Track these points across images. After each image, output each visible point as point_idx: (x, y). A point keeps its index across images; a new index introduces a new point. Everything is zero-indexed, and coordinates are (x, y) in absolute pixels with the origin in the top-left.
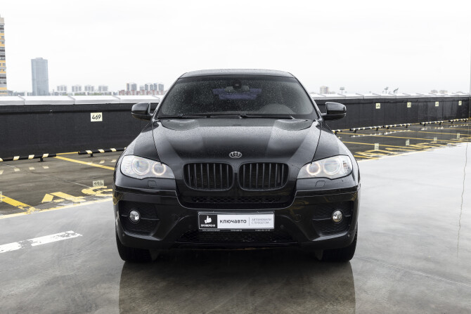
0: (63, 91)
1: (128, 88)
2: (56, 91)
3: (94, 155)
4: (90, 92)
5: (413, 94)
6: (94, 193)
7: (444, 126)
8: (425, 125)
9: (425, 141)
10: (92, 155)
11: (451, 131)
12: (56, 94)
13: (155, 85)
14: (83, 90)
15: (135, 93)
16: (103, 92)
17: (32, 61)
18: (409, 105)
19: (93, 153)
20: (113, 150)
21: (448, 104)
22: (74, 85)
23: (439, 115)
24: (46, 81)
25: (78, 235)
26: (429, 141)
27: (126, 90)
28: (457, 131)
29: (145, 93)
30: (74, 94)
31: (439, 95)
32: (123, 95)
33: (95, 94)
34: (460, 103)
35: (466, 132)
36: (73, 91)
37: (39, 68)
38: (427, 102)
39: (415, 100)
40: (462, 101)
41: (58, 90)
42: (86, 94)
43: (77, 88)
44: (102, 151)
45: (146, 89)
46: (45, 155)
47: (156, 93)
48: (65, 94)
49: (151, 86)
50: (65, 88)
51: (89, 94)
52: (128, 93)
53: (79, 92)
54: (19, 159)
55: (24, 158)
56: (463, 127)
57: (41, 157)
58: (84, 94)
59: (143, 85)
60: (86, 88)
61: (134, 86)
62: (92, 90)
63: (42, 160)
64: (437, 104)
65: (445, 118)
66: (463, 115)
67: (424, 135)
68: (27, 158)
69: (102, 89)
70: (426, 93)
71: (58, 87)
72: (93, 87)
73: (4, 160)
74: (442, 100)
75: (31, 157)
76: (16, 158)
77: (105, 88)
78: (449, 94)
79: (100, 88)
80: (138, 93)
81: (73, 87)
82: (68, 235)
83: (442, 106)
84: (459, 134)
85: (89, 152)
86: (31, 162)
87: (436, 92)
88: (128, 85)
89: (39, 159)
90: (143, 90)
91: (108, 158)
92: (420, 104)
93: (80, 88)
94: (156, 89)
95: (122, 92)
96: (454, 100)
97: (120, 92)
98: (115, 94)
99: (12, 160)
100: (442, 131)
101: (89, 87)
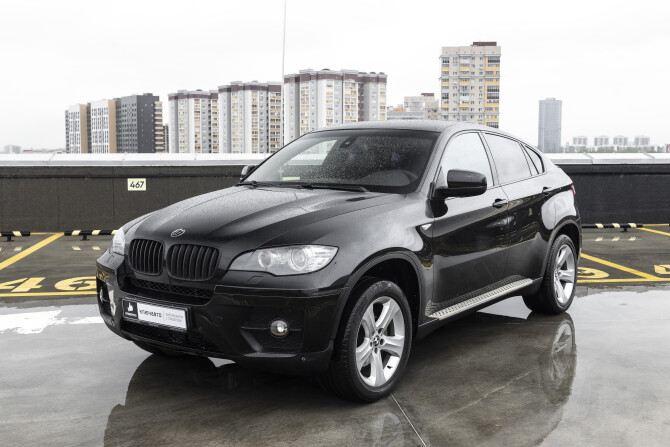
0: (582, 146)
2: (571, 144)
4: (622, 147)
12: (571, 150)
14: (611, 143)
16: (642, 147)
17: (541, 102)
22: (598, 135)
24: (557, 131)
33: (629, 150)
36: (596, 144)
37: (550, 112)
41: (574, 143)
42: (616, 149)
43: (602, 140)
48: (583, 150)
50: (585, 140)
51: (619, 150)
53: (604, 146)
58: (611, 150)
60: (615, 139)
62: (625, 145)
69: (640, 142)
71: (575, 139)
72: (625, 139)
77: (645, 140)
79: (637, 140)
81: (596, 139)
93: (607, 140)
101: (621, 140)
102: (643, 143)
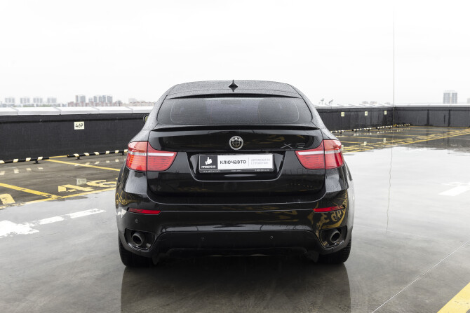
0: (11, 103)
1: (77, 100)
2: (4, 102)
3: (81, 158)
4: (39, 104)
5: (346, 105)
6: (97, 185)
7: (372, 132)
8: (356, 131)
9: (357, 144)
10: (78, 158)
11: (378, 136)
13: (104, 97)
14: (31, 102)
15: (85, 104)
16: (52, 104)
18: (343, 114)
19: (80, 156)
20: (97, 153)
21: (375, 114)
23: (369, 123)
25: (102, 211)
26: (359, 144)
27: (75, 101)
28: (384, 137)
29: (94, 104)
30: (22, 105)
31: (367, 106)
32: (72, 106)
33: (44, 106)
34: (386, 113)
35: (391, 137)
36: (21, 102)
38: (358, 111)
39: (347, 111)
40: (388, 111)
41: (6, 102)
43: (25, 100)
44: (87, 154)
45: (95, 101)
46: (40, 158)
47: (104, 104)
48: (12, 106)
49: (100, 97)
50: (13, 100)
51: (37, 106)
52: (77, 105)
53: (27, 104)
54: (18, 161)
55: (22, 160)
56: (388, 133)
57: (36, 160)
58: (33, 106)
59: (92, 97)
60: (34, 100)
61: (83, 98)
62: (41, 102)
63: (37, 163)
64: (366, 114)
65: (373, 126)
66: (388, 123)
67: (356, 140)
68: (25, 161)
69: (51, 101)
70: (357, 104)
72: (41, 99)
73: (6, 163)
74: (370, 110)
75: (28, 159)
76: (16, 160)
77: (54, 100)
78: (376, 105)
79: (49, 100)
80: (87, 105)
81: (21, 99)
82: (95, 211)
83: (370, 116)
84: (385, 139)
85: (77, 155)
86: (28, 164)
87: (368, 103)
88: (77, 97)
89: (34, 162)
90: (92, 102)
91: (93, 160)
92: (352, 114)
93: (28, 100)
94: (105, 101)
95: (71, 104)
96: (381, 110)
97: (69, 104)
98: (64, 106)
99: (12, 162)
100: (371, 136)
101: (38, 99)
102: (53, 102)
